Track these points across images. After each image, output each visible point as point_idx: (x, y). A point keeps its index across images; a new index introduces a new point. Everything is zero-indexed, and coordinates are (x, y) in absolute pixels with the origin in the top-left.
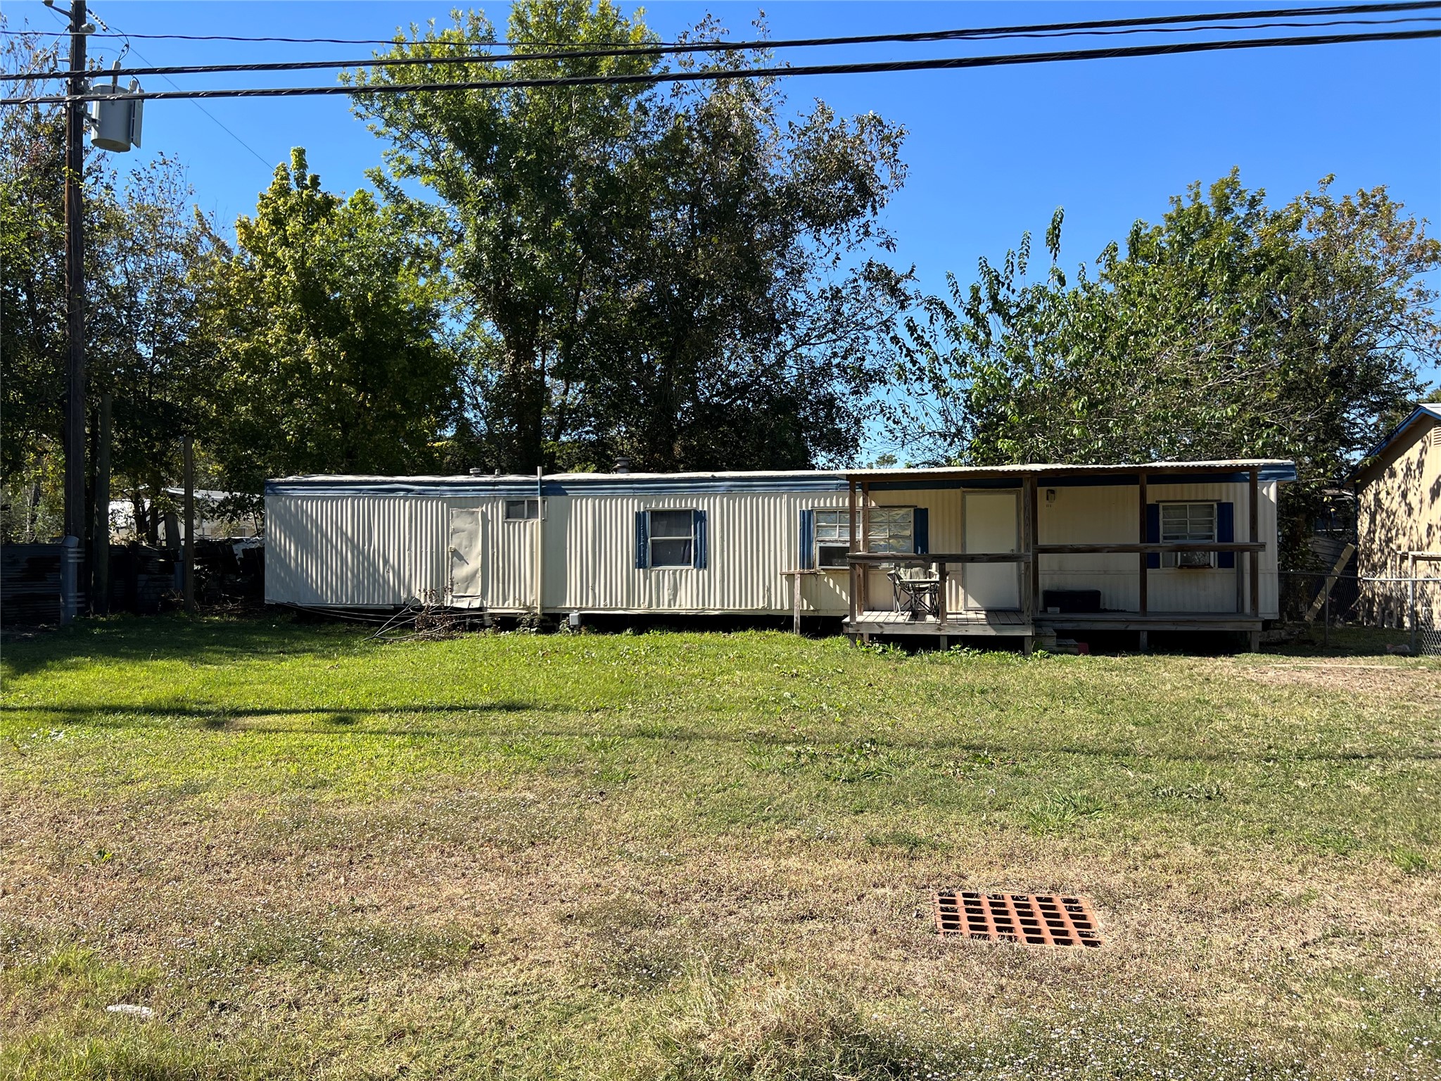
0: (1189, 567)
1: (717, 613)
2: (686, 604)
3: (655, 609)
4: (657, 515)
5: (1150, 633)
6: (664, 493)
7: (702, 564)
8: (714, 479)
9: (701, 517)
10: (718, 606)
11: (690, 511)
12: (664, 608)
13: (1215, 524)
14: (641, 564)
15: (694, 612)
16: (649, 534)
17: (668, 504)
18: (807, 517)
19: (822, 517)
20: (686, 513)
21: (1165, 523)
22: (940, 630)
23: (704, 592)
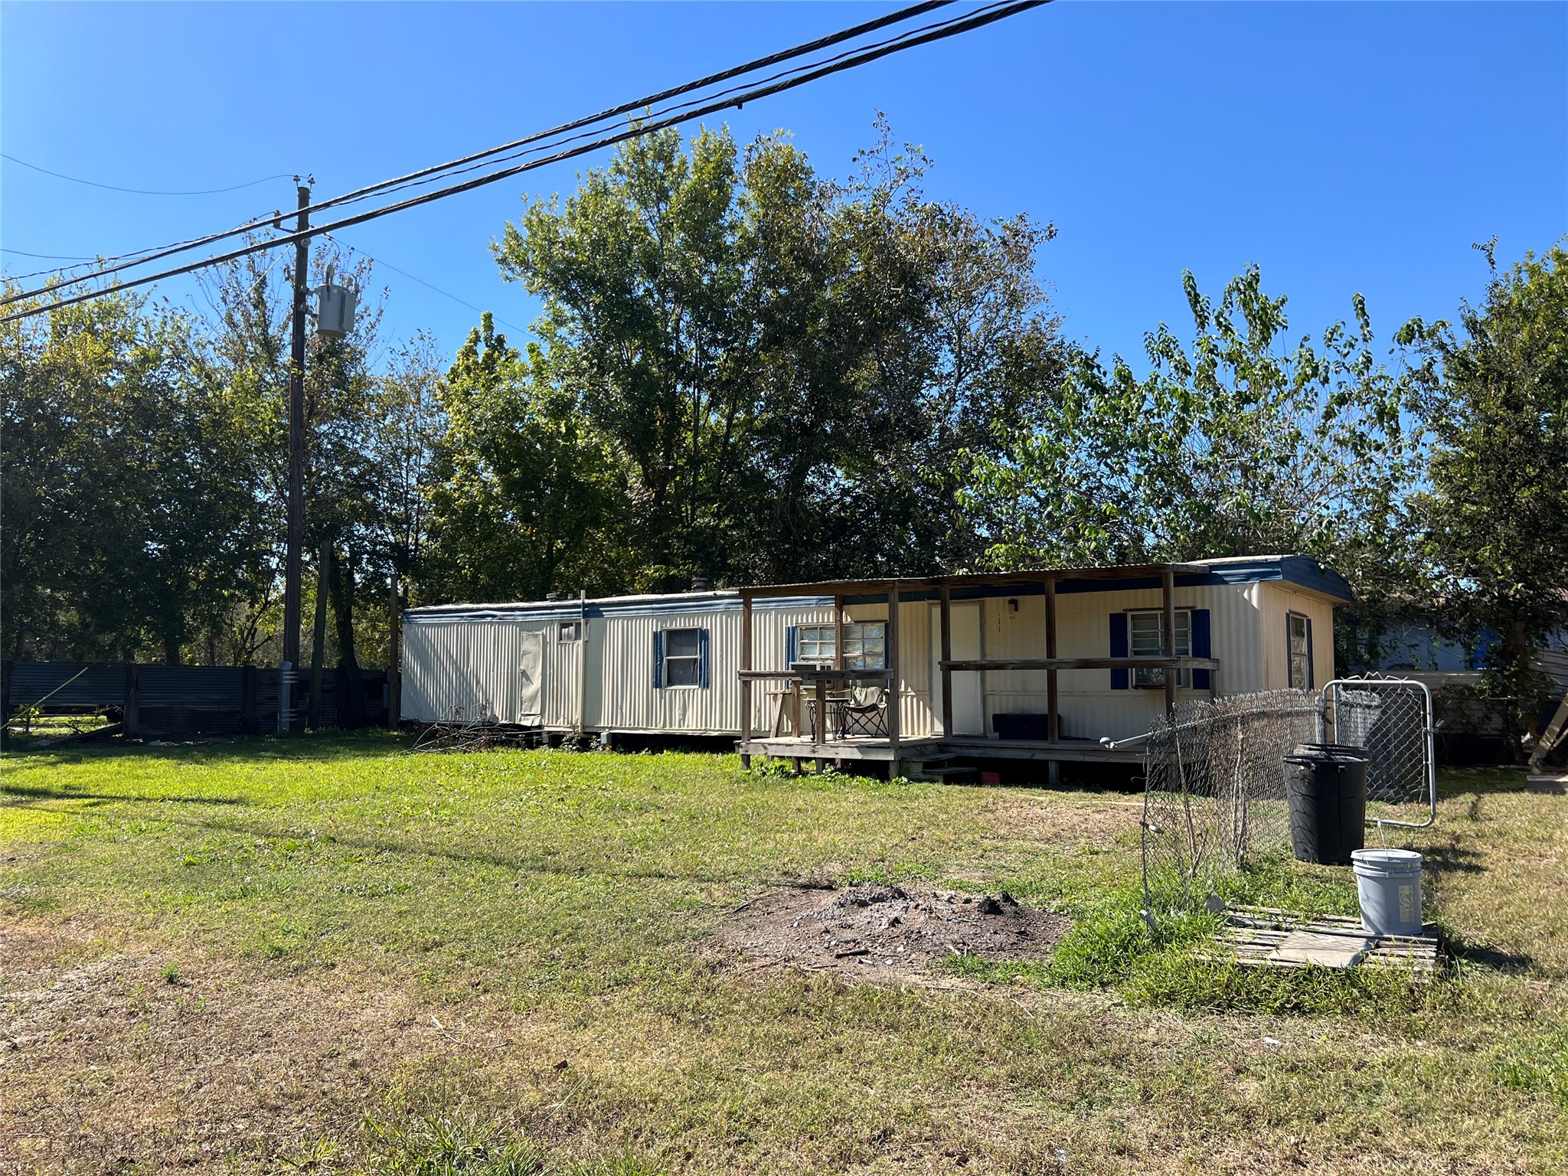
0: (1144, 687)
1: (716, 734)
2: (692, 726)
3: (668, 730)
4: (672, 633)
5: (1061, 763)
6: (676, 612)
7: (706, 685)
8: (716, 597)
9: (704, 635)
10: (718, 728)
11: (696, 630)
12: (675, 729)
13: (1190, 636)
14: (657, 684)
15: (697, 733)
16: (664, 652)
17: (680, 624)
18: (792, 632)
19: (806, 633)
20: (694, 631)
21: (1134, 635)
22: (814, 752)
23: (706, 715)
